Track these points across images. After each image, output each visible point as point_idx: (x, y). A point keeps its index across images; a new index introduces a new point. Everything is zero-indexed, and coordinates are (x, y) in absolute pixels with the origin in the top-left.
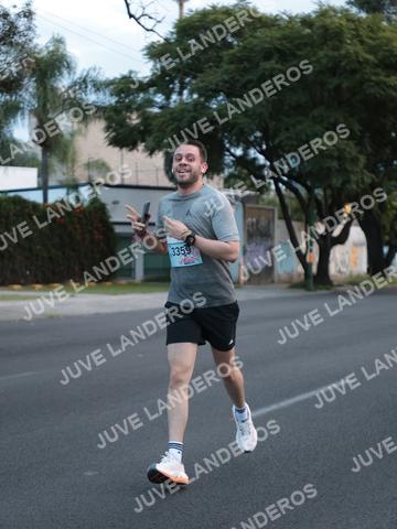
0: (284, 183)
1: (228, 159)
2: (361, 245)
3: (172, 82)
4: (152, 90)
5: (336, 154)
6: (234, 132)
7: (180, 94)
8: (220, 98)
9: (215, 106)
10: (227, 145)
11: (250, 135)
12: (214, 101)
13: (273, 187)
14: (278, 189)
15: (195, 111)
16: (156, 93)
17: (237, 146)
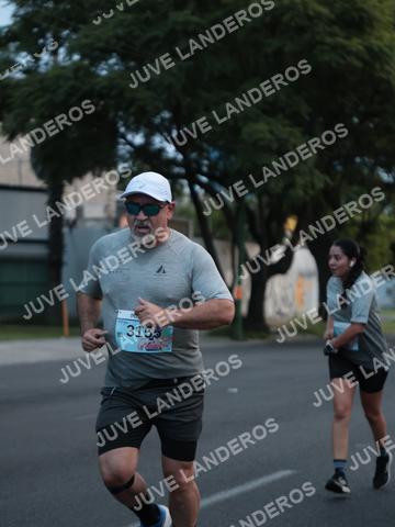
0: (202, 185)
1: (123, 149)
2: (309, 275)
3: (42, 35)
4: (12, 46)
5: (275, 146)
6: (132, 110)
7: (55, 53)
8: (112, 61)
9: (104, 73)
10: (122, 130)
11: (154, 116)
12: (103, 65)
13: (187, 190)
14: (194, 195)
15: (76, 78)
16: (18, 50)
17: (136, 131)
